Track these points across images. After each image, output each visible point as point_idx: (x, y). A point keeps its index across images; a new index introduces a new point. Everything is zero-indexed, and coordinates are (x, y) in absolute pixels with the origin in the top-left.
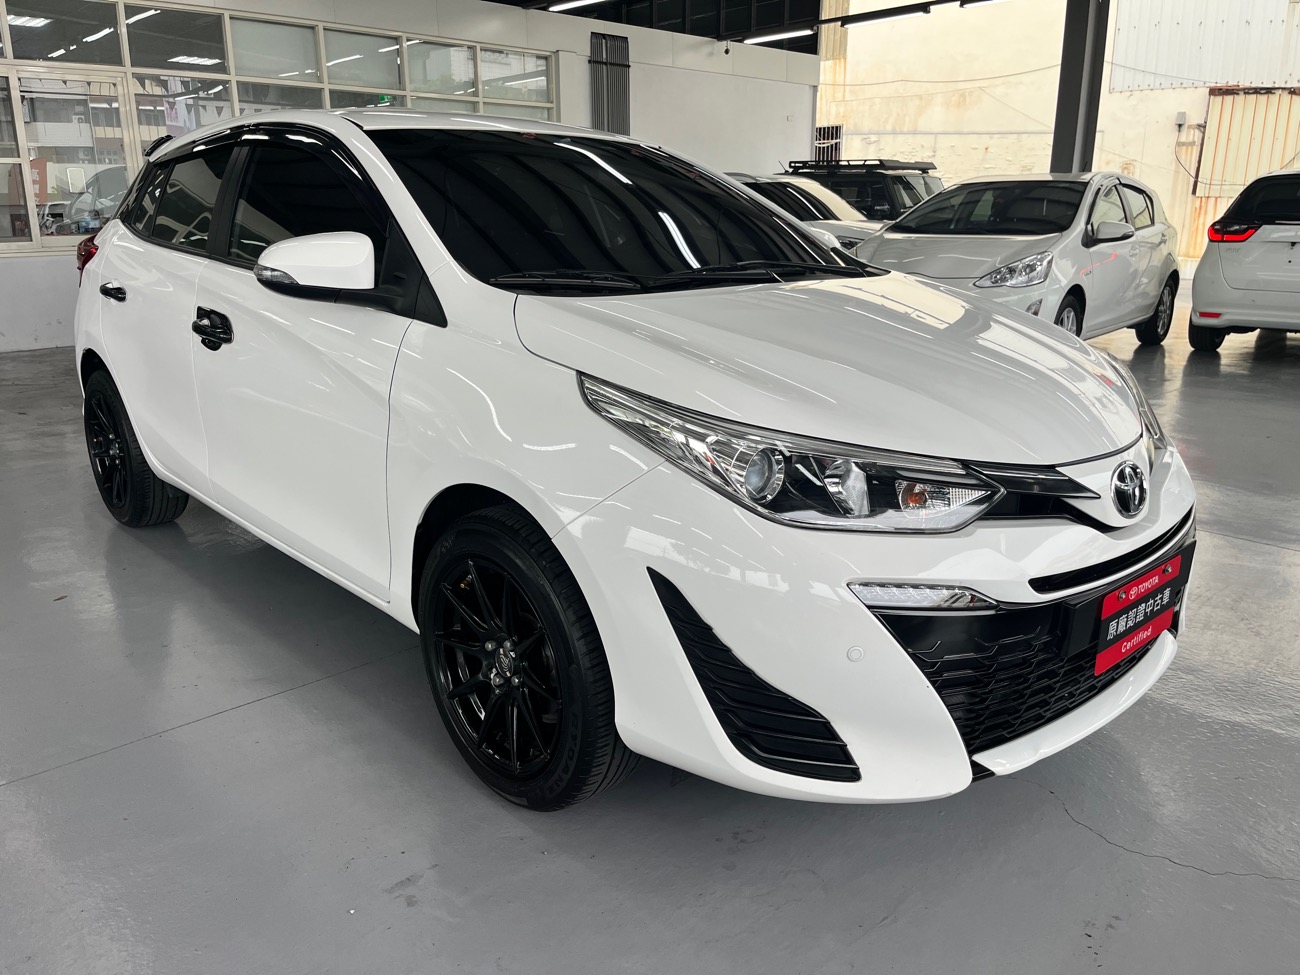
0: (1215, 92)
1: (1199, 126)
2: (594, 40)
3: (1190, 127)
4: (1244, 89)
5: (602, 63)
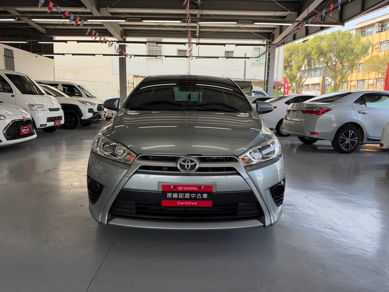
0: (134, 76)
1: (132, 83)
2: (5, 50)
3: (130, 83)
4: (140, 76)
5: (7, 56)
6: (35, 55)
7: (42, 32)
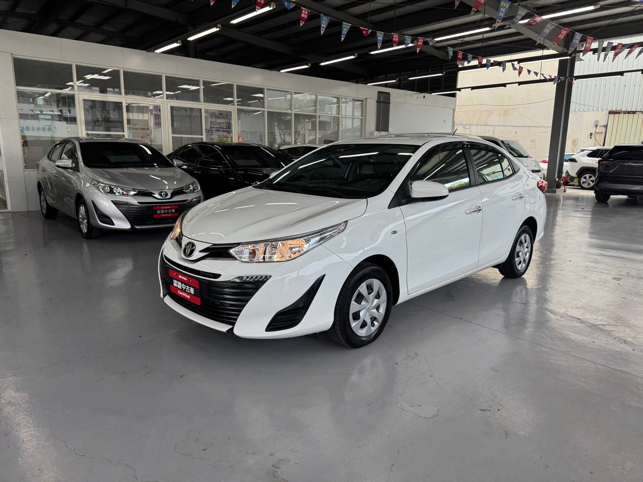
0: (610, 113)
1: (604, 126)
2: (379, 94)
3: (600, 126)
4: (624, 112)
5: (381, 102)
6: (423, 94)
7: (443, 58)
